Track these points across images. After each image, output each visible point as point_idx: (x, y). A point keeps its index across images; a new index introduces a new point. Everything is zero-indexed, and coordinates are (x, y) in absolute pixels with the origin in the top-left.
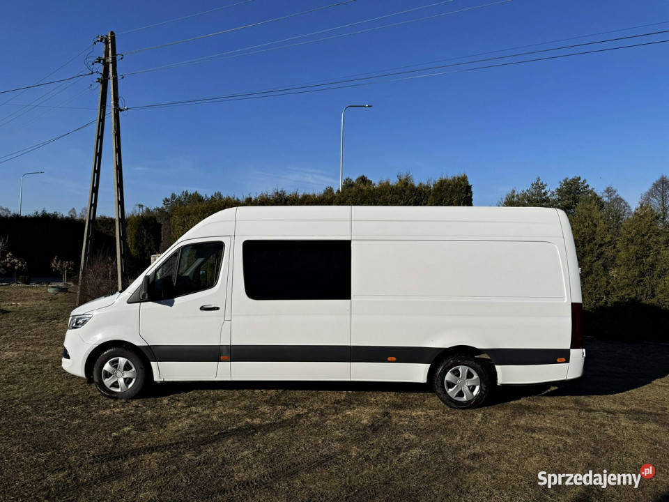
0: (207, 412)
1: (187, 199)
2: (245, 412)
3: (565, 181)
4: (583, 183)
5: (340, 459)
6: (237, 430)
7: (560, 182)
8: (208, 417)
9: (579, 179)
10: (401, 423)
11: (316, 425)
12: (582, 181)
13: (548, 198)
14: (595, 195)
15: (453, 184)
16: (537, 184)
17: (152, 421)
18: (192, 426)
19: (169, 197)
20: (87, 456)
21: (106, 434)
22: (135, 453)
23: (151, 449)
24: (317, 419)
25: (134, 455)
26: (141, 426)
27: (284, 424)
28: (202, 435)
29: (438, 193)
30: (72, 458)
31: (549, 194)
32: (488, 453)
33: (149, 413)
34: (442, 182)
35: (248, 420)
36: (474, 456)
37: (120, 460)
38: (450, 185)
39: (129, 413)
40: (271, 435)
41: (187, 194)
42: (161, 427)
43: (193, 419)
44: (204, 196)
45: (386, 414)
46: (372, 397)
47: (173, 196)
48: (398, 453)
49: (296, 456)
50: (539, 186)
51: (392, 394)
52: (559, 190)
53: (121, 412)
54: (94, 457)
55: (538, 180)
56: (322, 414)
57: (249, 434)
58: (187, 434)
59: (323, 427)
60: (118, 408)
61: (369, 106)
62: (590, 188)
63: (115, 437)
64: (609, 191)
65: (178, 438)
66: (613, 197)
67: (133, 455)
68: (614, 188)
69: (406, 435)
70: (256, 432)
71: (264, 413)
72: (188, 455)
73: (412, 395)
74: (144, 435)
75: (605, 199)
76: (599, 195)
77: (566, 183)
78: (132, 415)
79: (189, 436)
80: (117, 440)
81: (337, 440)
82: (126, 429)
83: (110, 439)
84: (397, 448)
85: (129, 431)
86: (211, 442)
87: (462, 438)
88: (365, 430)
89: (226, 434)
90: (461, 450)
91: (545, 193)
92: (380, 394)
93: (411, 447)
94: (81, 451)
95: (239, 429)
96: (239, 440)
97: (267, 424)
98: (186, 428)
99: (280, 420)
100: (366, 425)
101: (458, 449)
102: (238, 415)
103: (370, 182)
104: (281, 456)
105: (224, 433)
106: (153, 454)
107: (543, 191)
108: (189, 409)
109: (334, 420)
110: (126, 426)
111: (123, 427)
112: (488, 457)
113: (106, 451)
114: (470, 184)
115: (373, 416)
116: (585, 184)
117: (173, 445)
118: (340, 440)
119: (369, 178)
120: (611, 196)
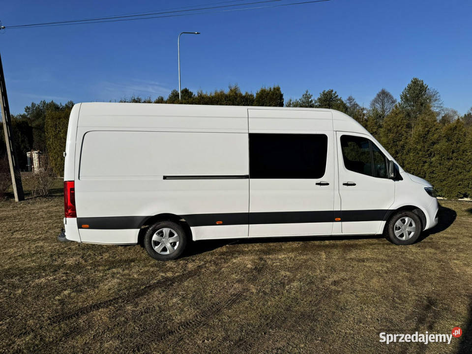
0: (126, 272)
1: (45, 107)
2: (158, 269)
3: (323, 93)
4: (335, 94)
5: (246, 296)
6: (157, 283)
7: (320, 93)
8: (130, 275)
9: (332, 91)
10: (274, 264)
11: (215, 272)
12: (334, 92)
13: (313, 104)
14: (342, 102)
15: (271, 93)
16: (306, 95)
17: (84, 284)
18: (120, 284)
19: (30, 105)
20: (42, 318)
21: (50, 298)
22: (84, 311)
23: (97, 306)
24: (214, 268)
25: (84, 313)
26: (78, 289)
27: (191, 274)
28: (132, 290)
29: (261, 99)
30: (31, 322)
31: (313, 102)
32: (343, 280)
33: (78, 277)
34: (263, 91)
35: (163, 274)
36: (335, 283)
37: (74, 319)
38: (268, 94)
39: (62, 279)
40: (186, 284)
41: (44, 103)
42: (95, 288)
43: (118, 278)
44: (59, 104)
45: (261, 259)
46: (246, 248)
47: (33, 105)
48: (284, 287)
49: (213, 297)
50: (307, 96)
51: (258, 244)
52: (319, 99)
53: (55, 279)
54: (50, 319)
55: (307, 92)
56: (216, 264)
57: (169, 285)
58: (119, 291)
59: (221, 273)
60: (50, 276)
61: (198, 33)
62: (339, 97)
63: (59, 300)
64: (350, 99)
65: (114, 294)
66: (352, 103)
67: (82, 313)
68: (353, 97)
69: (283, 273)
70: (174, 283)
71: (171, 268)
72: (129, 308)
73: (271, 244)
74: (84, 296)
75: (348, 105)
76: (345, 102)
77: (324, 94)
78: (65, 281)
79: (121, 292)
80: (62, 302)
81: (237, 282)
82: (66, 292)
83: (57, 303)
84: (281, 283)
85: (69, 294)
86: (142, 295)
87: (321, 271)
88: (252, 272)
89: (151, 288)
90: (324, 279)
91: (311, 101)
92: (250, 245)
93: (291, 281)
94: (35, 315)
95: (159, 282)
96: (164, 291)
97: (178, 276)
98: (116, 286)
99: (187, 272)
100: (251, 268)
101: (323, 279)
102: (152, 272)
103: (191, 93)
104: (202, 299)
105: (149, 287)
106: (100, 310)
107: (310, 100)
108: (110, 271)
109: (227, 267)
110: (65, 290)
111: (62, 291)
112: (345, 282)
113: (58, 313)
114: (282, 93)
115: (253, 261)
116: (336, 95)
117: (112, 301)
118: (239, 281)
119: (190, 90)
120: (351, 102)
